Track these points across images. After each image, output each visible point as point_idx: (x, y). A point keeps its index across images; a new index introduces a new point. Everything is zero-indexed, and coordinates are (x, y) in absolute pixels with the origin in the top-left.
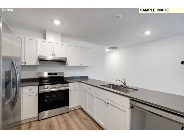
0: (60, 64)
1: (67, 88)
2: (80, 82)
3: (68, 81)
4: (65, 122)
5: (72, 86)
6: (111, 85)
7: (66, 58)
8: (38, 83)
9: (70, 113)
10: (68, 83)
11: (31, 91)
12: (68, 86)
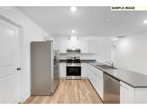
0: (78, 53)
1: (79, 66)
2: (88, 63)
3: (81, 62)
4: (77, 83)
5: (82, 65)
6: (105, 65)
7: (80, 49)
8: (66, 62)
9: (82, 80)
10: (81, 63)
11: (64, 65)
12: (80, 65)
